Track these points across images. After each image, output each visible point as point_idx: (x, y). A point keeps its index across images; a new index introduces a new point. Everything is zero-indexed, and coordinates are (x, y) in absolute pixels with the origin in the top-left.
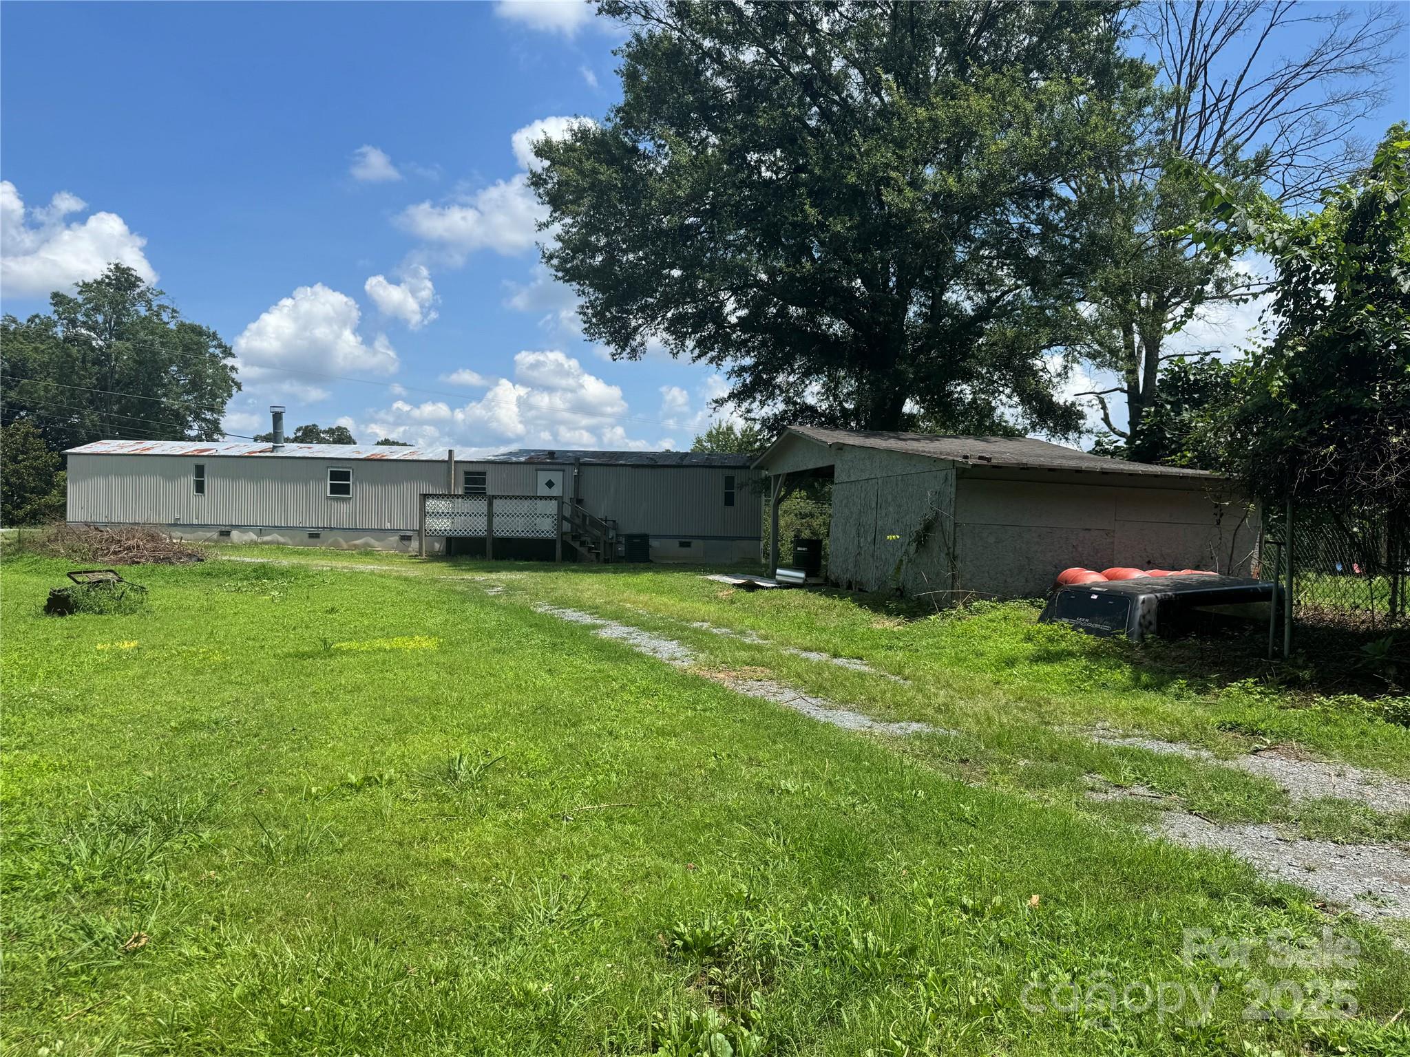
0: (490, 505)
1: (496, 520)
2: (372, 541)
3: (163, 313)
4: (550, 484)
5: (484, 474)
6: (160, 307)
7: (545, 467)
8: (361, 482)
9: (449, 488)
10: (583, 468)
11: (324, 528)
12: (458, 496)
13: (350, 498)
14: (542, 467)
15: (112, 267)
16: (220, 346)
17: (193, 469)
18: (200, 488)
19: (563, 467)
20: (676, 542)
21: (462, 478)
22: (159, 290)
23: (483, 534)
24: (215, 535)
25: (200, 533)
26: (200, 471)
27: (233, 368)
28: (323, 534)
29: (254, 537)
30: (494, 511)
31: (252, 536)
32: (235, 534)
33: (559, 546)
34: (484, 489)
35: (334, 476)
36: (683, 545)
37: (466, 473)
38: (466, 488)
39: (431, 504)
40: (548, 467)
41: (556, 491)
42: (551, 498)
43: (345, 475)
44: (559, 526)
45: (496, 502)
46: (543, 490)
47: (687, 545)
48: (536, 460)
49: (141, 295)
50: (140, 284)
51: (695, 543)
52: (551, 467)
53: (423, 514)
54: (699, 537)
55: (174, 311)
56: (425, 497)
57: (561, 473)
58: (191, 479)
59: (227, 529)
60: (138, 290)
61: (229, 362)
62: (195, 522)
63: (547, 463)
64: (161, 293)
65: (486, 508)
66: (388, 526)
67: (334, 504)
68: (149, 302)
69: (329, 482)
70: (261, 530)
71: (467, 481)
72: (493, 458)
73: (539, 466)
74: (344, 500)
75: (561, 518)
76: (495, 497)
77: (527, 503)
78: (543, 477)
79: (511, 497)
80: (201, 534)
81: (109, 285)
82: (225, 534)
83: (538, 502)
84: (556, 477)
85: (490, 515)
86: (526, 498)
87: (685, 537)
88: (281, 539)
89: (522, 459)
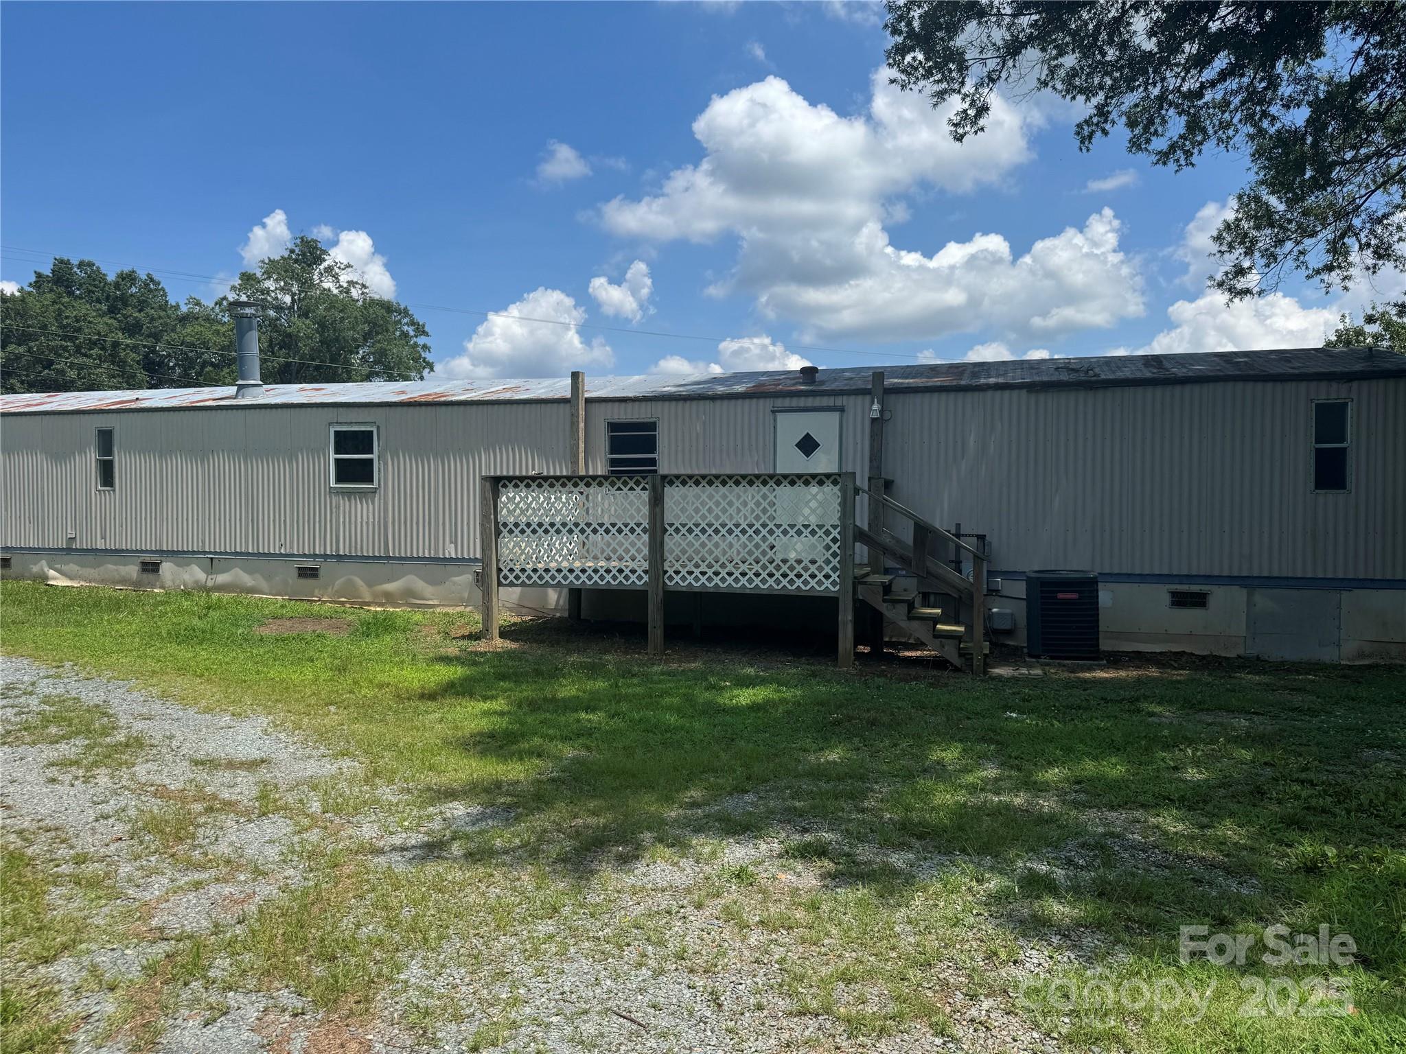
0: (657, 502)
1: (672, 543)
2: (419, 585)
3: (353, 290)
4: (808, 445)
5: (652, 426)
6: (351, 283)
7: (795, 402)
8: (395, 454)
9: (575, 462)
10: (893, 398)
11: (325, 556)
12: (589, 480)
13: (374, 491)
14: (787, 402)
15: (298, 241)
16: (413, 323)
17: (93, 438)
18: (107, 474)
19: (839, 401)
20: (1162, 594)
21: (602, 440)
22: (346, 263)
23: (639, 581)
24: (132, 571)
25: (110, 566)
26: (105, 440)
27: (425, 347)
28: (325, 569)
29: (200, 575)
30: (668, 518)
31: (196, 574)
32: (167, 568)
33: (846, 618)
34: (653, 462)
35: (345, 441)
36: (1181, 600)
37: (613, 427)
38: (613, 462)
39: (513, 503)
40: (802, 402)
41: (823, 462)
42: (820, 479)
43: (362, 441)
44: (846, 558)
45: (673, 495)
46: (791, 461)
47: (1199, 600)
48: (772, 389)
49: (329, 270)
50: (326, 257)
51: (1219, 596)
52: (809, 402)
53: (494, 529)
54: (1232, 580)
55: (364, 286)
56: (496, 484)
57: (836, 415)
58: (92, 456)
59: (154, 559)
60: (325, 265)
61: (421, 340)
62: (100, 545)
63: (799, 394)
64: (349, 266)
65: (645, 510)
66: (451, 552)
67: (344, 503)
68: (336, 277)
69: (333, 456)
70: (213, 561)
71: (616, 445)
72: (673, 389)
73: (779, 403)
74: (363, 494)
75: (852, 535)
76: (669, 480)
77: (751, 495)
78: (792, 427)
79: (710, 480)
80: (111, 568)
81: (296, 261)
82: (151, 568)
83: (785, 491)
84: (823, 426)
85: (657, 530)
86: (751, 480)
87: (1189, 578)
88: (247, 580)
89: (740, 388)
